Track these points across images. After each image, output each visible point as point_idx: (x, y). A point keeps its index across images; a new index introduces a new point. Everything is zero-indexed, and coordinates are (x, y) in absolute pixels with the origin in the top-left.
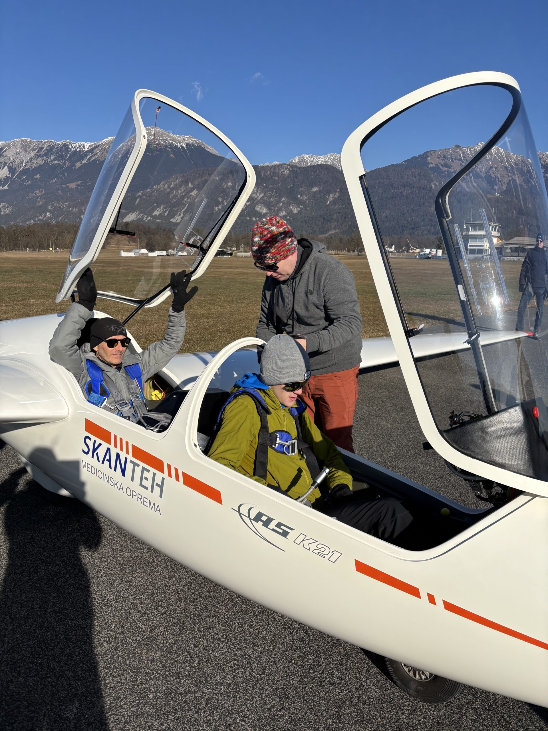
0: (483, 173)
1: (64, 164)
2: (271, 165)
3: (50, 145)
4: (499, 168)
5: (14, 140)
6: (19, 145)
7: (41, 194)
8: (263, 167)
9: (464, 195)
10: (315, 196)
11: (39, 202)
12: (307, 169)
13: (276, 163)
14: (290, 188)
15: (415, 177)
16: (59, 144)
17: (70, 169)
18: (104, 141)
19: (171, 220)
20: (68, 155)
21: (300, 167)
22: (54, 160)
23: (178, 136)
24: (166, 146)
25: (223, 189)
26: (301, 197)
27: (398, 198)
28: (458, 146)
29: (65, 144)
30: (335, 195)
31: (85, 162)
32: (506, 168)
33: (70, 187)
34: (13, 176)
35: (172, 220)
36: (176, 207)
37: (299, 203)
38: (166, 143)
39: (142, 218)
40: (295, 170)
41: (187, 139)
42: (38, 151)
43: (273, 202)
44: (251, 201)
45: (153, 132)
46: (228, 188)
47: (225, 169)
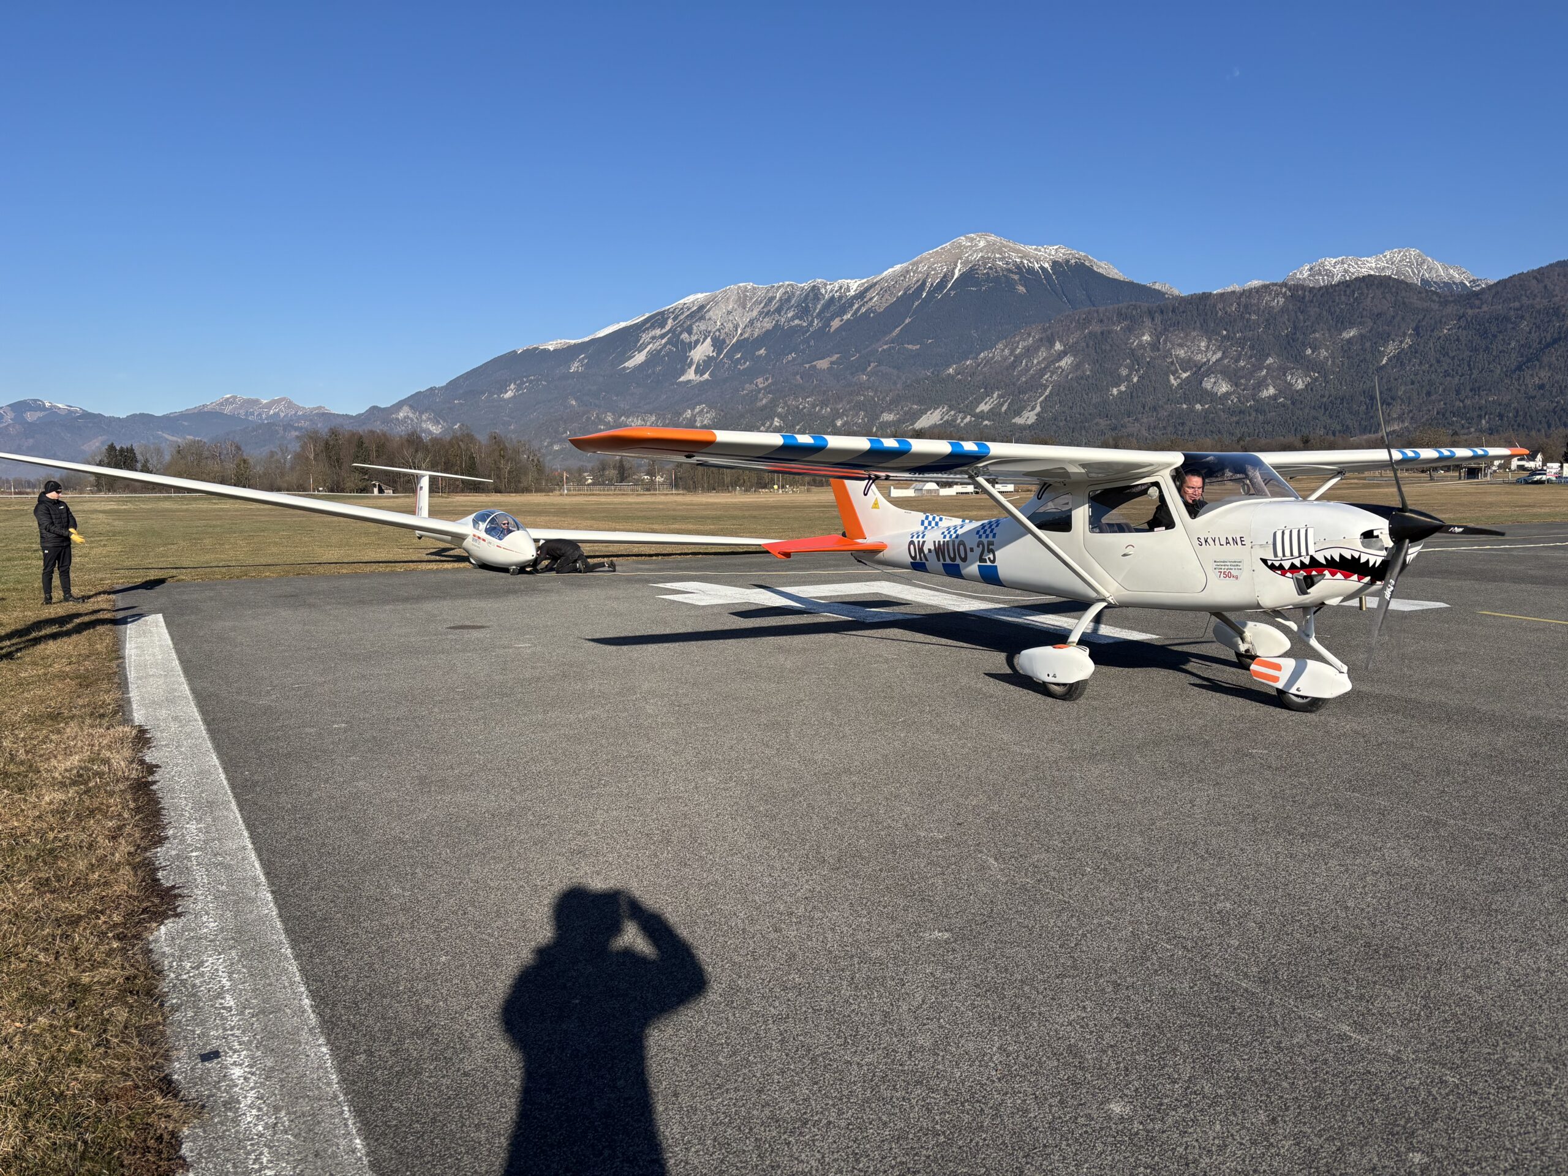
1: (811, 324)
2: (1241, 289)
3: (788, 292)
5: (724, 289)
6: (734, 297)
7: (766, 384)
8: (1222, 295)
10: (1350, 349)
11: (761, 400)
12: (1332, 290)
13: (1256, 283)
14: (1287, 335)
16: (803, 289)
17: (822, 333)
18: (885, 273)
19: (1013, 421)
20: (819, 306)
21: (1314, 288)
22: (793, 318)
23: (1034, 247)
24: (1009, 271)
25: (1131, 349)
26: (1313, 352)
29: (814, 286)
30: (1401, 342)
31: (849, 317)
33: (818, 367)
34: (719, 354)
35: (1018, 420)
36: (1025, 393)
37: (1309, 366)
38: (1008, 263)
40: (1300, 295)
41: (1053, 253)
42: (766, 305)
43: (1243, 368)
44: (1191, 369)
45: (982, 244)
46: (1141, 346)
47: (1135, 307)
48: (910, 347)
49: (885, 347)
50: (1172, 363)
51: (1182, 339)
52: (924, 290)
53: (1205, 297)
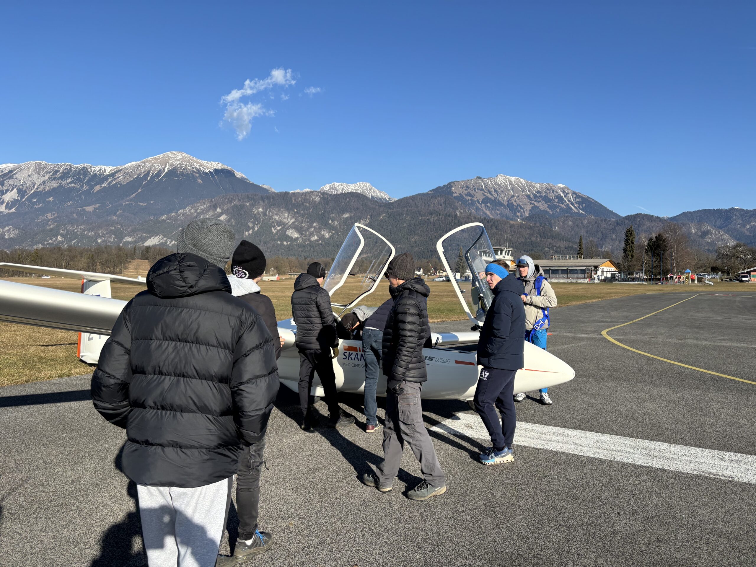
0: (505, 201)
1: (82, 187)
2: (302, 192)
3: (67, 169)
4: (520, 196)
5: (26, 163)
6: (32, 168)
7: (53, 217)
8: (294, 193)
9: (488, 222)
10: (346, 222)
11: (50, 225)
12: (338, 197)
13: (307, 190)
14: (321, 214)
15: (441, 205)
16: (77, 168)
17: (88, 193)
18: (127, 165)
20: (87, 178)
21: (331, 195)
22: (71, 183)
23: (206, 162)
24: (194, 171)
25: (254, 214)
26: (332, 222)
27: (426, 225)
28: (479, 178)
29: (84, 167)
30: (365, 221)
31: (105, 185)
32: (528, 196)
33: (87, 210)
34: (22, 198)
37: (330, 228)
38: (193, 168)
39: (166, 243)
40: (326, 197)
41: (215, 165)
42: (53, 175)
43: (304, 227)
44: (281, 225)
45: (180, 157)
46: (258, 213)
47: (255, 195)
48: (141, 204)
49: (127, 203)
50: (273, 222)
51: (276, 211)
52: (149, 176)
53: (287, 194)
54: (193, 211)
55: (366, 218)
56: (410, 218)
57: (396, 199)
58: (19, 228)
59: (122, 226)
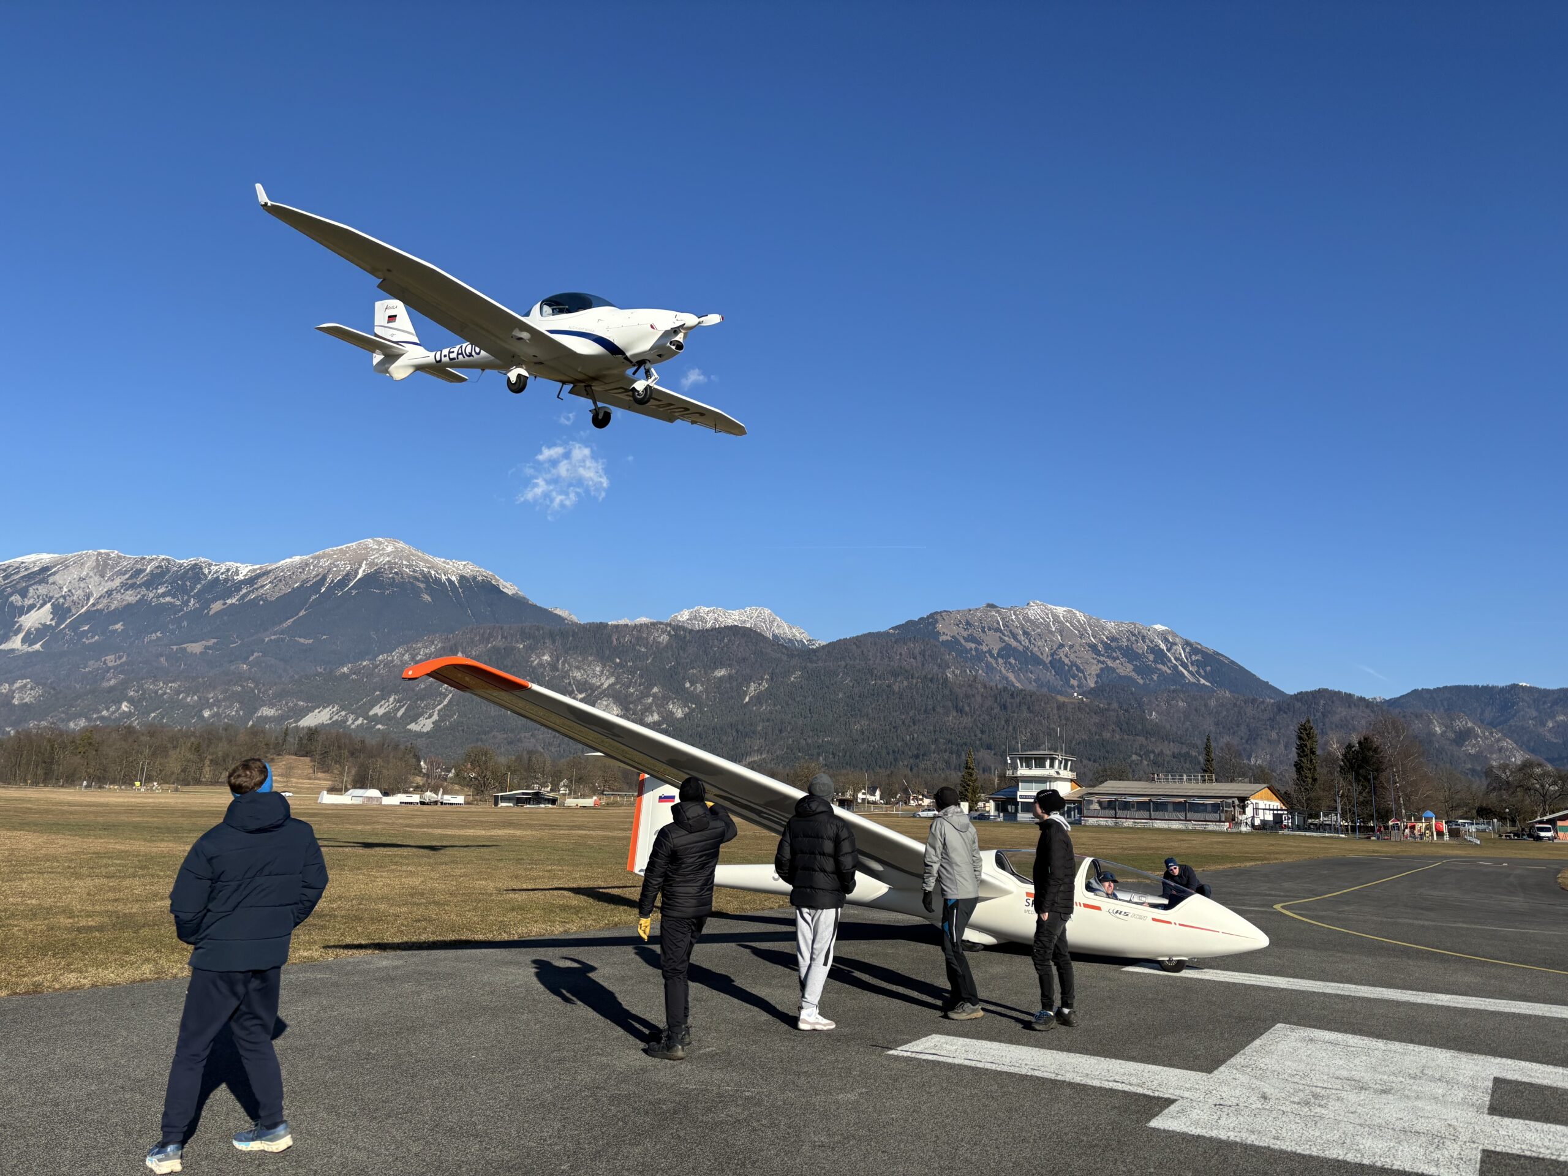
0: (1045, 655)
1: (186, 603)
2: (633, 624)
3: (161, 567)
4: (1077, 646)
5: (79, 553)
6: (90, 563)
7: (118, 662)
8: (617, 626)
9: (1012, 695)
10: (720, 686)
11: (110, 680)
12: (706, 634)
13: (643, 620)
14: (670, 668)
15: (915, 658)
16: (181, 565)
17: (197, 616)
18: (282, 562)
19: (408, 727)
20: (199, 586)
21: (692, 630)
22: (164, 595)
23: (443, 560)
24: (416, 579)
25: (531, 666)
26: (691, 686)
27: (884, 697)
28: (992, 606)
29: (196, 564)
30: (759, 684)
31: (234, 601)
32: (1093, 647)
33: (189, 650)
34: (58, 624)
35: (413, 727)
36: (422, 700)
37: (686, 698)
38: (415, 571)
39: (345, 721)
40: (681, 635)
41: (461, 567)
42: (131, 577)
43: (633, 694)
44: (586, 691)
45: (390, 549)
46: (541, 665)
47: (538, 629)
48: (302, 640)
49: (273, 637)
50: (570, 683)
51: (579, 662)
52: (323, 585)
53: (602, 626)
54: (407, 657)
55: (762, 679)
56: (851, 681)
57: (824, 643)
58: (44, 685)
59: (257, 686)
